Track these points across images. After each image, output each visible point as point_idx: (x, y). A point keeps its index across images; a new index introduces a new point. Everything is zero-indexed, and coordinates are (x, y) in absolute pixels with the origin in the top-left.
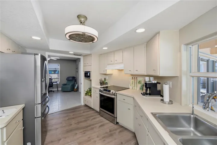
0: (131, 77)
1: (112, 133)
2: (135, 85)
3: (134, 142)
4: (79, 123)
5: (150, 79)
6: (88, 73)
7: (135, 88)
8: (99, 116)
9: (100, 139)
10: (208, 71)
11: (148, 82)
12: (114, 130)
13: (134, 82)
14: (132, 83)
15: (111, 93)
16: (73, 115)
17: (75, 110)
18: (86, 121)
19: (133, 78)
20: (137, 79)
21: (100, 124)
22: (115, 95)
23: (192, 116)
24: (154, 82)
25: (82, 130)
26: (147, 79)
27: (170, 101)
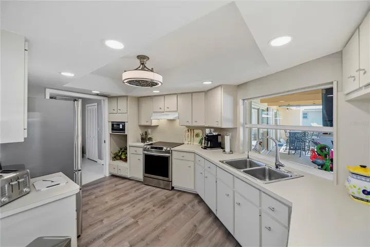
0: (187, 129)
1: (169, 199)
2: (191, 139)
3: (197, 201)
4: (118, 198)
5: (210, 130)
6: (119, 125)
7: (192, 143)
8: (144, 185)
9: (158, 208)
10: (258, 123)
11: (209, 135)
12: (170, 196)
13: (190, 135)
14: (188, 137)
15: (163, 150)
16: (101, 191)
17: (99, 185)
18: (126, 194)
19: (188, 130)
20: (194, 132)
21: (150, 194)
22: (169, 153)
23: (248, 159)
24: (215, 134)
25: (129, 205)
26: (208, 131)
27: (231, 151)
